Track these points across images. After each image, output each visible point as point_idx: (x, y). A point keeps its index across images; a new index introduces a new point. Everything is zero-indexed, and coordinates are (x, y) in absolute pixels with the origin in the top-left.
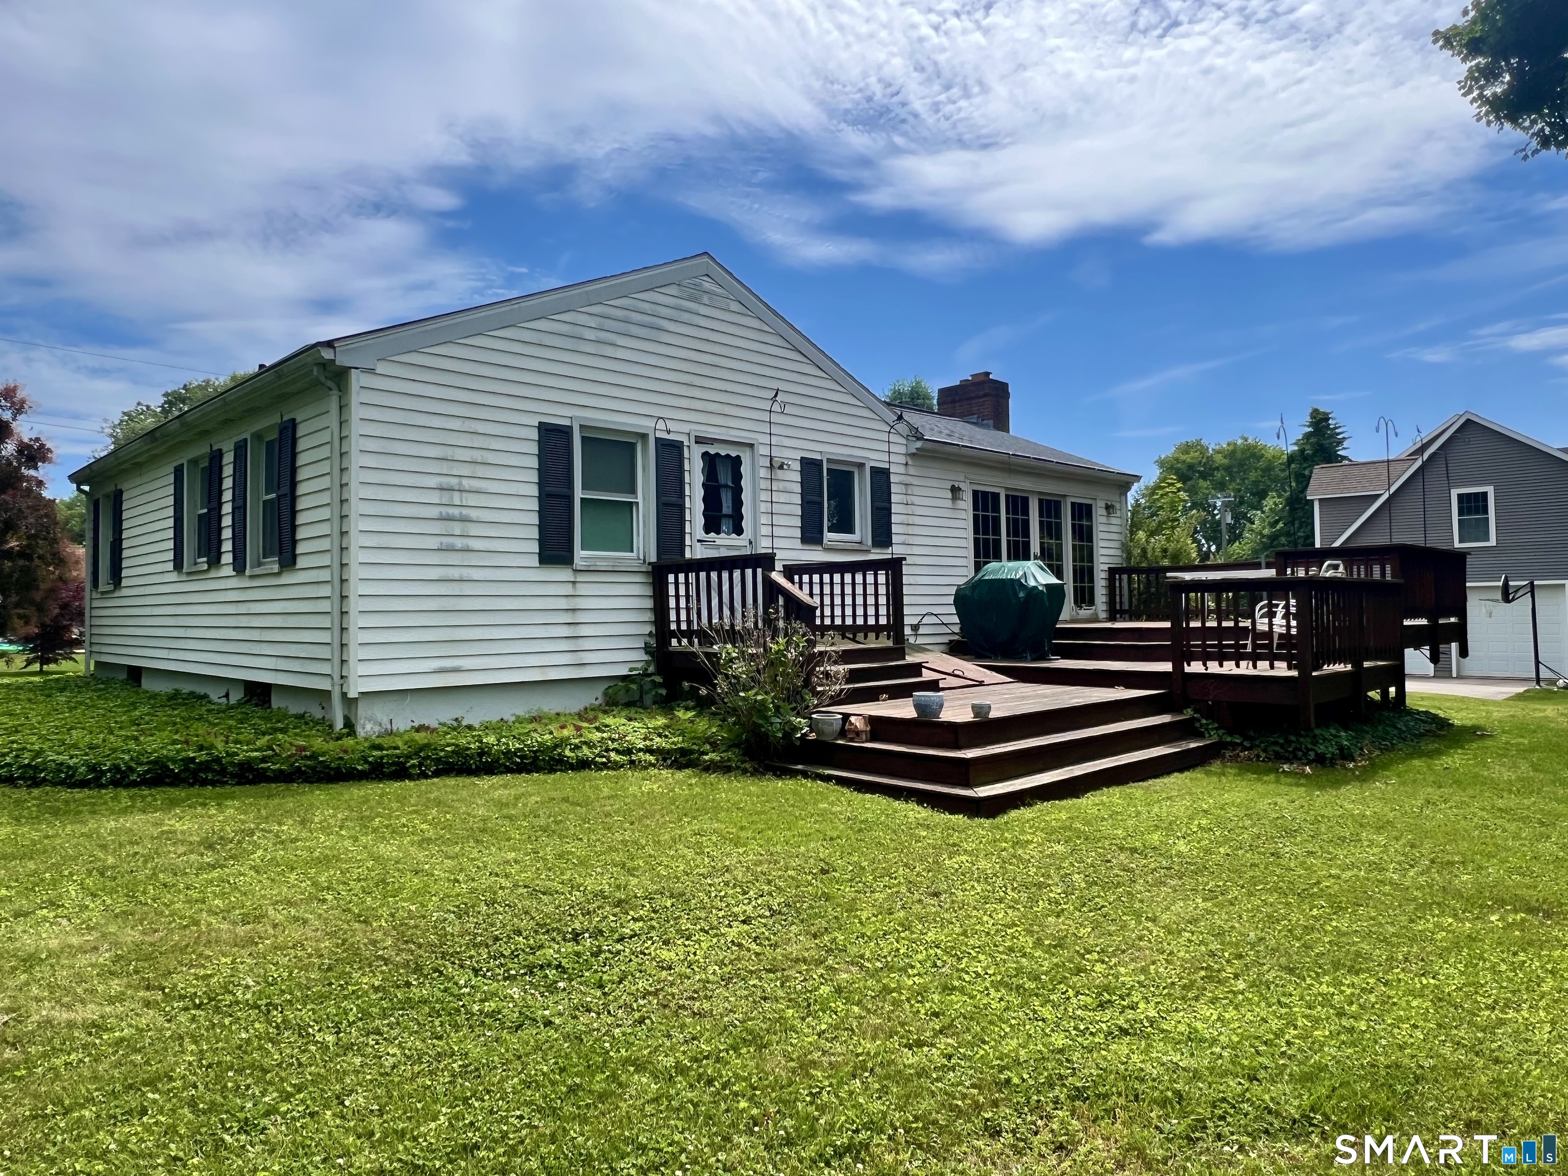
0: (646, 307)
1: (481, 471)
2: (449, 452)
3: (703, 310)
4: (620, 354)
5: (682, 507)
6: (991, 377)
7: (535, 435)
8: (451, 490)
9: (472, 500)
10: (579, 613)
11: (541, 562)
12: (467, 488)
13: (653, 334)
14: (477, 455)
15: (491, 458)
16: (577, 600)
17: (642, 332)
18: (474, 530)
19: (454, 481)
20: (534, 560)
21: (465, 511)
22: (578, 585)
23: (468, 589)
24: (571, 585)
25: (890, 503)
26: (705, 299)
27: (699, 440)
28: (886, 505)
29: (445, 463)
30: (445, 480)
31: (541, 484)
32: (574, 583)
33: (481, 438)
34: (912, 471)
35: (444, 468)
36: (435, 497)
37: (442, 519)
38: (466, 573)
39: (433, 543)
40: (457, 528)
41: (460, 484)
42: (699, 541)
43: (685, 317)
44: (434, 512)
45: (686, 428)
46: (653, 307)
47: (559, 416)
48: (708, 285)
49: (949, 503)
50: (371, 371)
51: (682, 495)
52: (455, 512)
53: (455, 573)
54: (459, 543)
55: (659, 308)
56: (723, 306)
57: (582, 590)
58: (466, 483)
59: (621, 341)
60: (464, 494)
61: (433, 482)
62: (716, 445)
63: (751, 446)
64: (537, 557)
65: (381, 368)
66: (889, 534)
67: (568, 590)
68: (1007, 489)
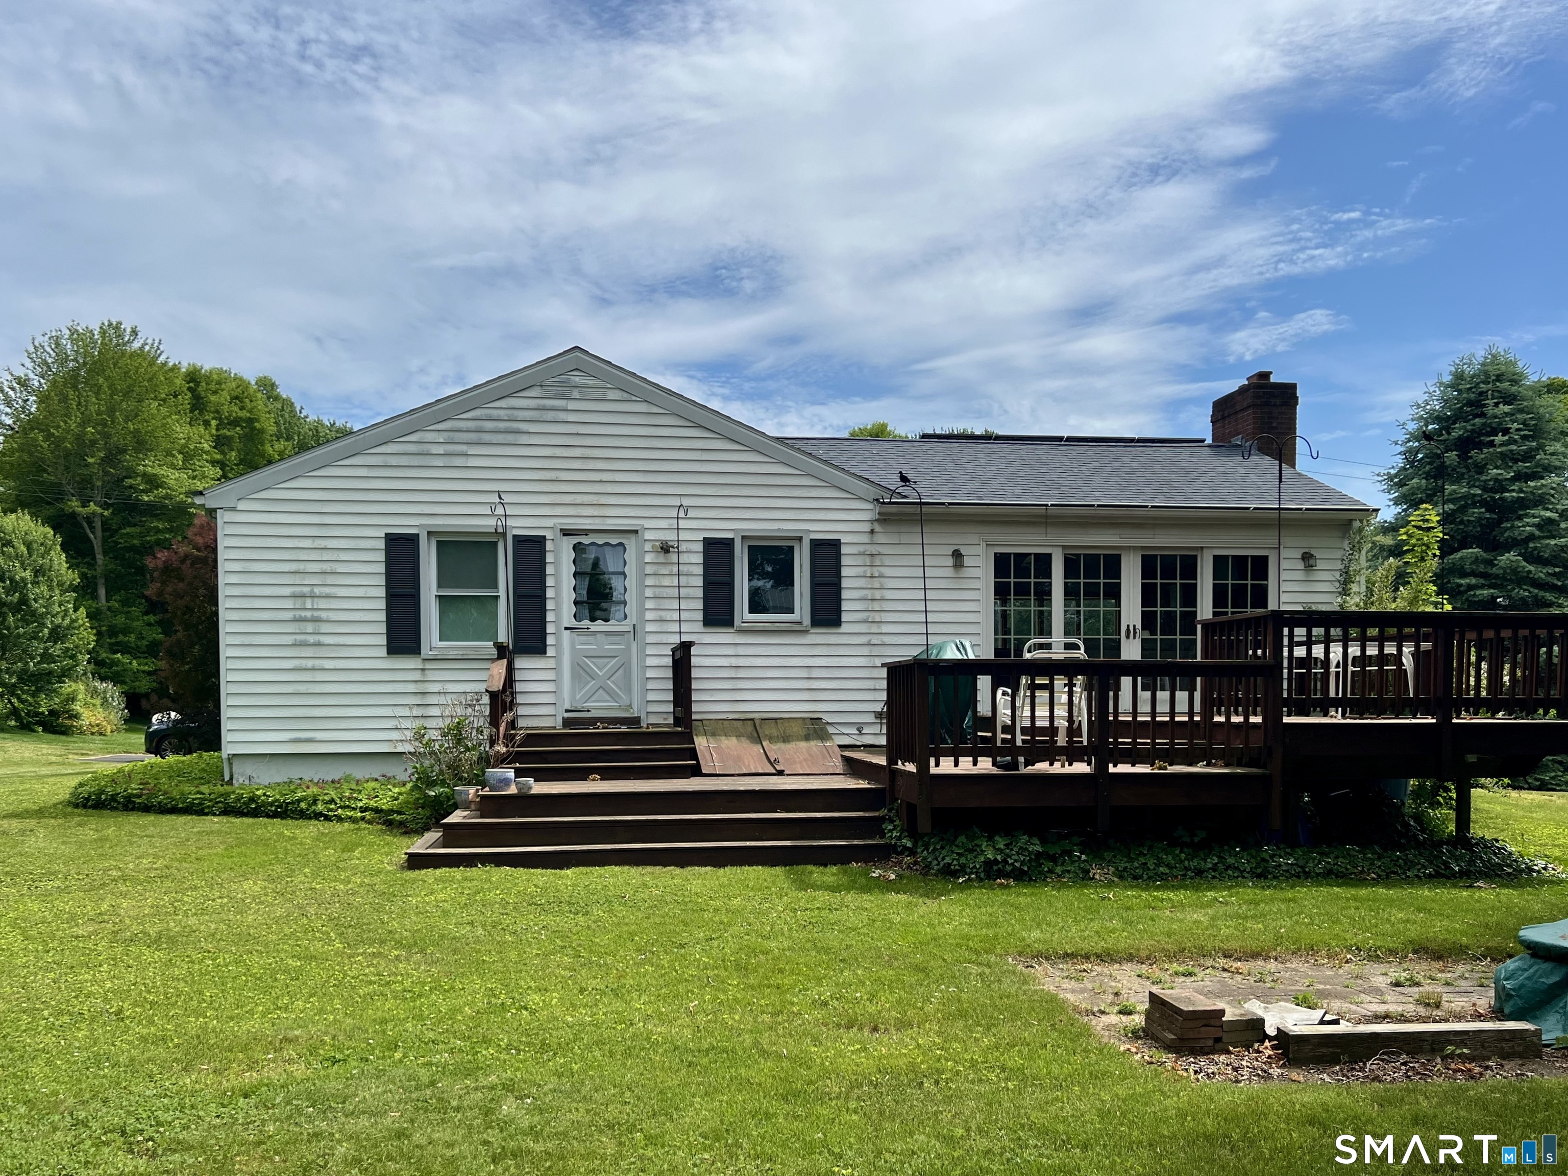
0: (502, 413)
1: (330, 580)
2: (301, 567)
3: (571, 405)
4: (472, 462)
5: (543, 599)
6: (1273, 379)
7: (382, 544)
8: (304, 596)
9: (323, 604)
10: (428, 696)
11: (388, 653)
12: (318, 594)
13: (510, 438)
14: (326, 567)
15: (340, 568)
16: (427, 684)
17: (500, 438)
18: (325, 628)
19: (306, 590)
20: (383, 652)
21: (316, 614)
22: (427, 672)
23: (319, 676)
24: (420, 672)
25: (839, 577)
26: (576, 394)
27: (566, 533)
28: (835, 580)
29: (298, 575)
30: (297, 590)
31: (388, 586)
32: (423, 670)
33: (330, 552)
34: (880, 538)
35: (297, 580)
36: (289, 604)
37: (295, 620)
38: (318, 663)
39: (289, 640)
40: (310, 628)
41: (312, 591)
42: (566, 628)
43: (550, 415)
44: (289, 615)
45: (550, 523)
46: (509, 412)
47: (405, 526)
48: (577, 379)
49: (950, 572)
50: (234, 509)
51: (543, 587)
52: (308, 614)
53: (310, 663)
54: (311, 639)
55: (516, 413)
56: (601, 397)
57: (431, 676)
58: (317, 590)
59: (472, 450)
60: (316, 599)
61: (287, 591)
62: (591, 535)
63: (636, 532)
64: (385, 649)
65: (241, 506)
66: (838, 611)
67: (417, 676)
68: (1064, 547)
